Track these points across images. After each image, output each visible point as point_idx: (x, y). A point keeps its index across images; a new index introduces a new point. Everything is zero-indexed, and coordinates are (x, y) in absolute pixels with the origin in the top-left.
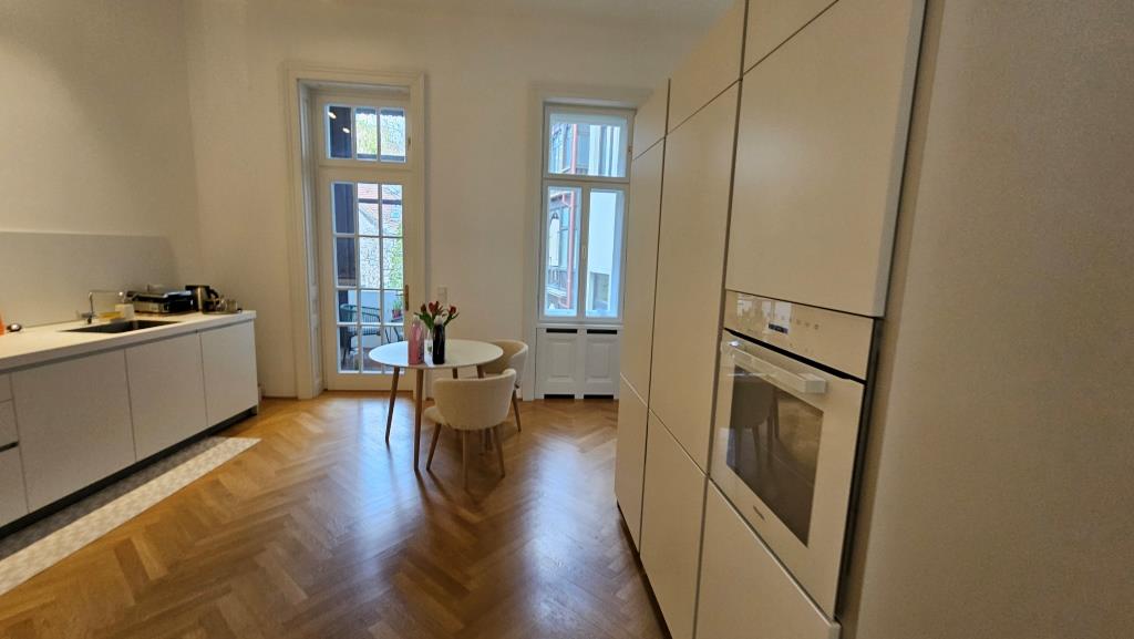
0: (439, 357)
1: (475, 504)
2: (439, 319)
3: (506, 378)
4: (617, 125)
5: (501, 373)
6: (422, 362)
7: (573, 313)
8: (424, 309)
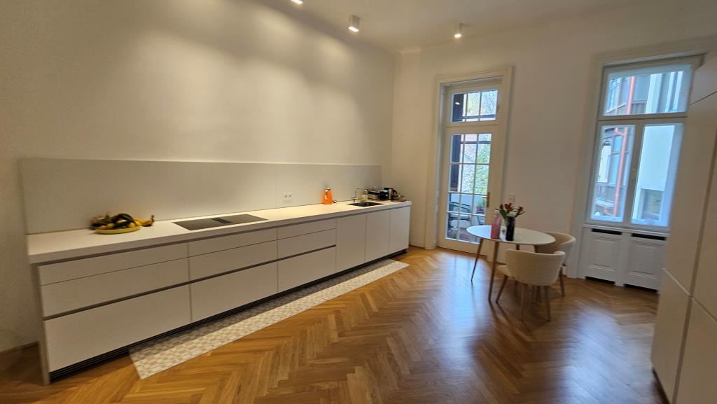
0: (510, 236)
1: (528, 331)
2: (512, 214)
3: (558, 256)
4: (680, 70)
5: (553, 253)
6: (499, 238)
7: (620, 219)
8: (501, 207)
